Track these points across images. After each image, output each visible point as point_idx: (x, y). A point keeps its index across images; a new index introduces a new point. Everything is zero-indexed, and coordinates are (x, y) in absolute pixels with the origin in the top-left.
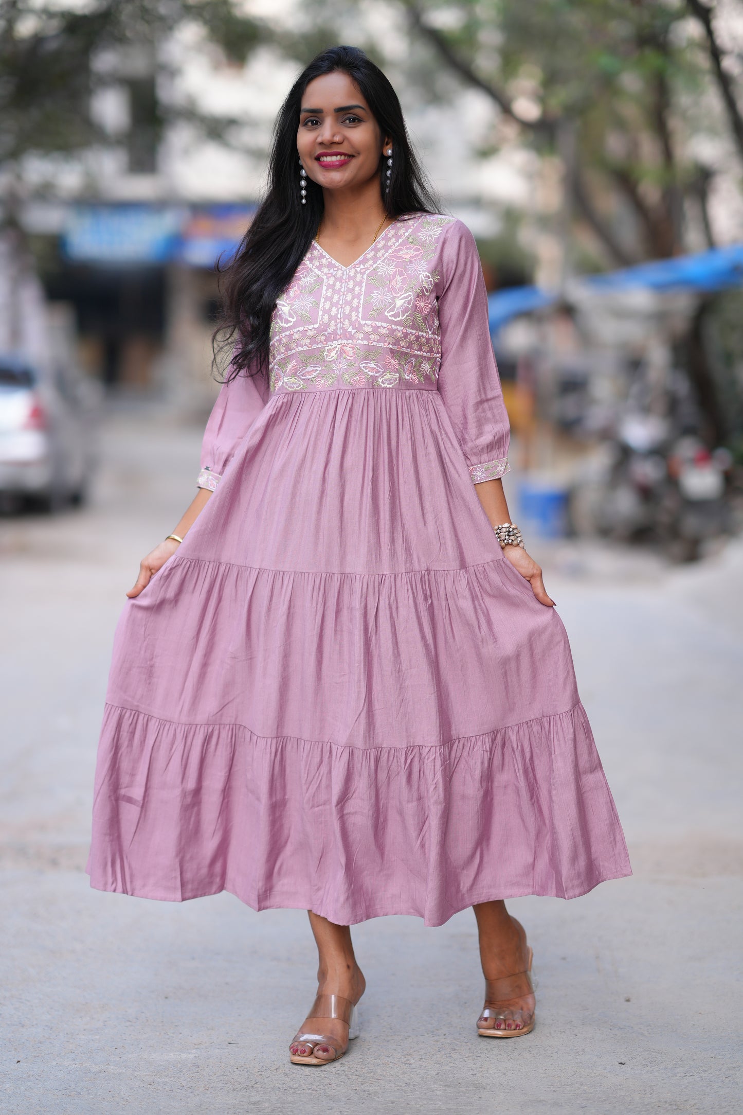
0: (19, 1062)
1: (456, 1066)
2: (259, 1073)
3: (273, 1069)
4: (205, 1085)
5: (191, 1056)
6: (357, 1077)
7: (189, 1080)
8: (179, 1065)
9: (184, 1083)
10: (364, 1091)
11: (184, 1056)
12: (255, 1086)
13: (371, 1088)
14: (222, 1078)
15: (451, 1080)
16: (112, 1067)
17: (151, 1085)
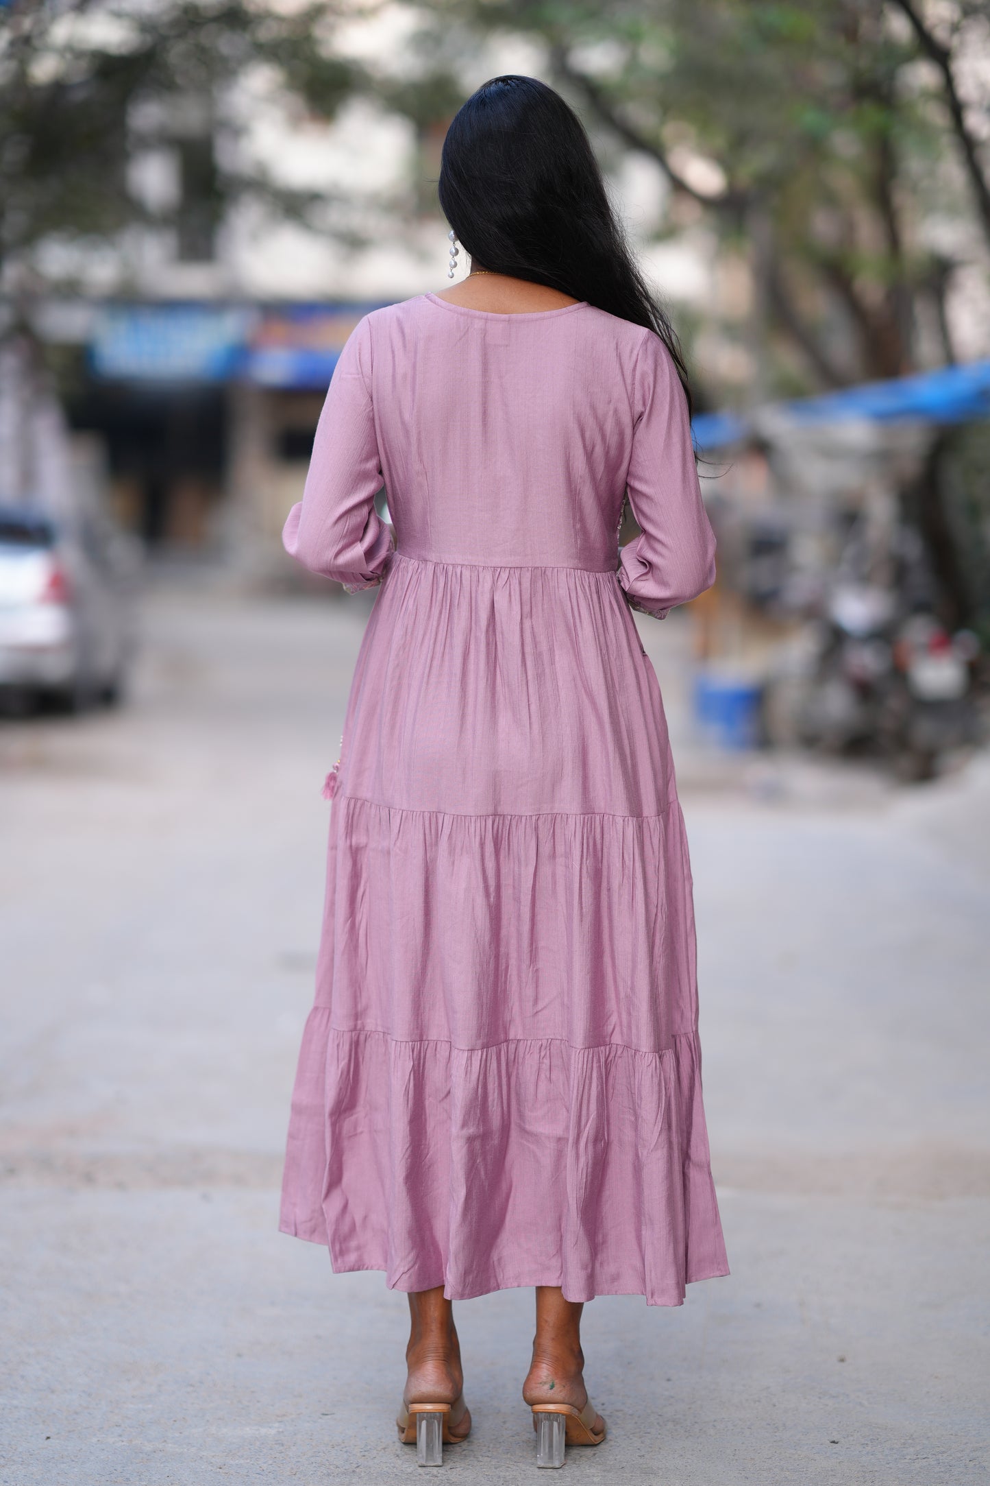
0: (48, 1438)
1: (618, 1445)
2: (363, 1454)
3: (379, 1449)
4: (292, 1469)
5: (273, 1432)
6: (489, 1459)
7: (270, 1462)
8: (258, 1443)
9: (265, 1466)
10: (499, 1477)
11: (263, 1431)
12: (358, 1470)
13: (508, 1474)
14: (313, 1460)
15: (611, 1463)
16: (170, 1445)
17: (220, 1468)
